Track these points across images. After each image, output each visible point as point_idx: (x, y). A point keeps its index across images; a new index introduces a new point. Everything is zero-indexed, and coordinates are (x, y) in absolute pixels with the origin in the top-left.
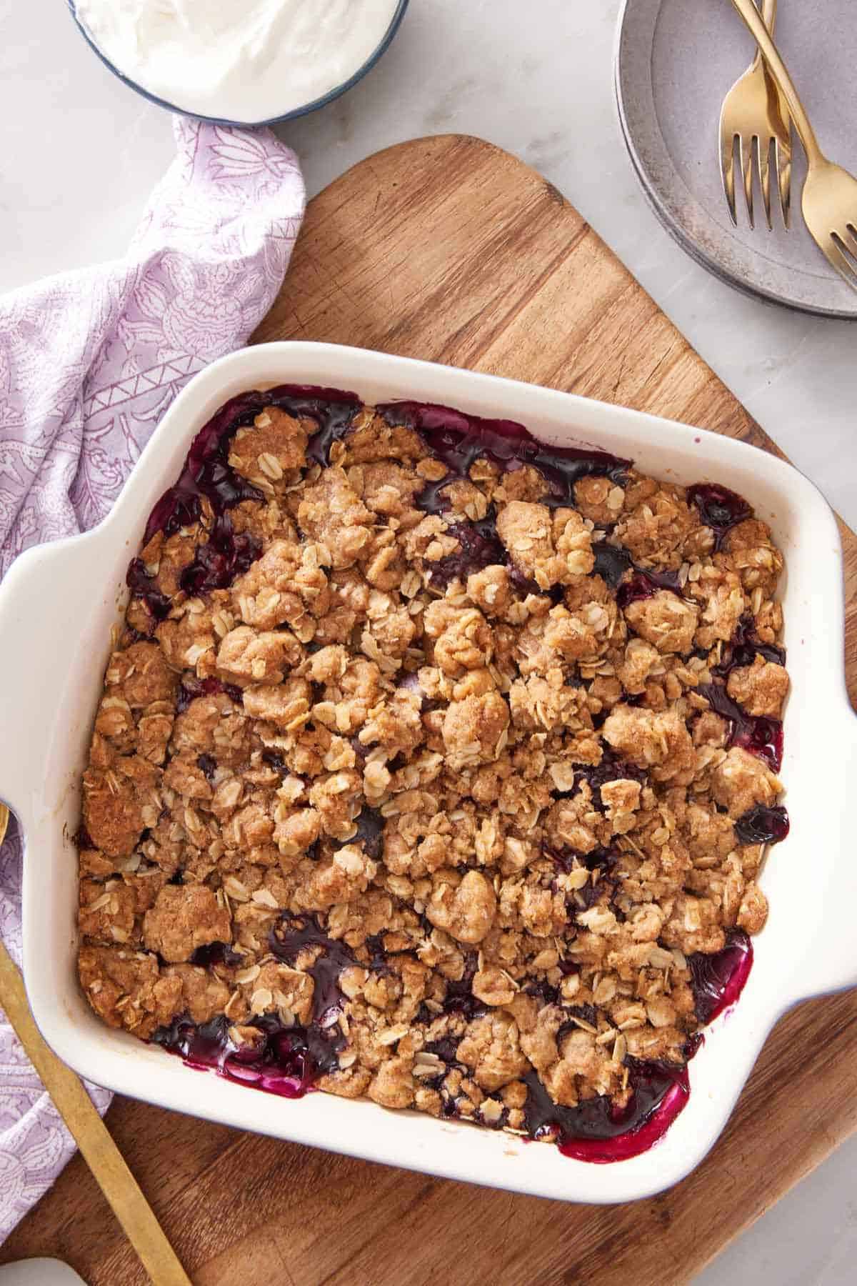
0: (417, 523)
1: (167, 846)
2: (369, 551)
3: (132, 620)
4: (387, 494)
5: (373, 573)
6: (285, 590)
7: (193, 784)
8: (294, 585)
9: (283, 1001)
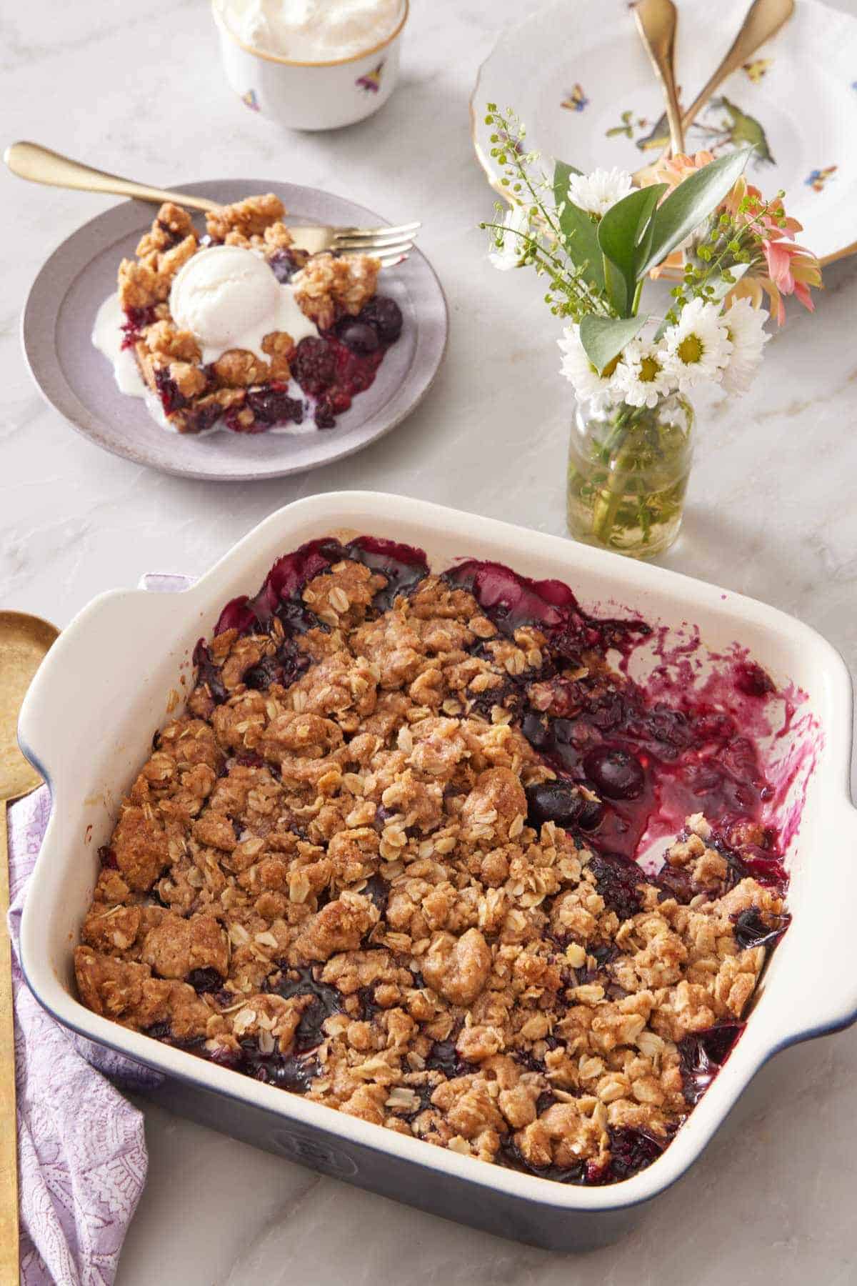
0: (462, 661)
1: (183, 887)
2: (414, 669)
3: (194, 703)
4: (439, 634)
5: (415, 687)
6: (338, 683)
7: (220, 831)
8: (345, 680)
9: (267, 1023)
